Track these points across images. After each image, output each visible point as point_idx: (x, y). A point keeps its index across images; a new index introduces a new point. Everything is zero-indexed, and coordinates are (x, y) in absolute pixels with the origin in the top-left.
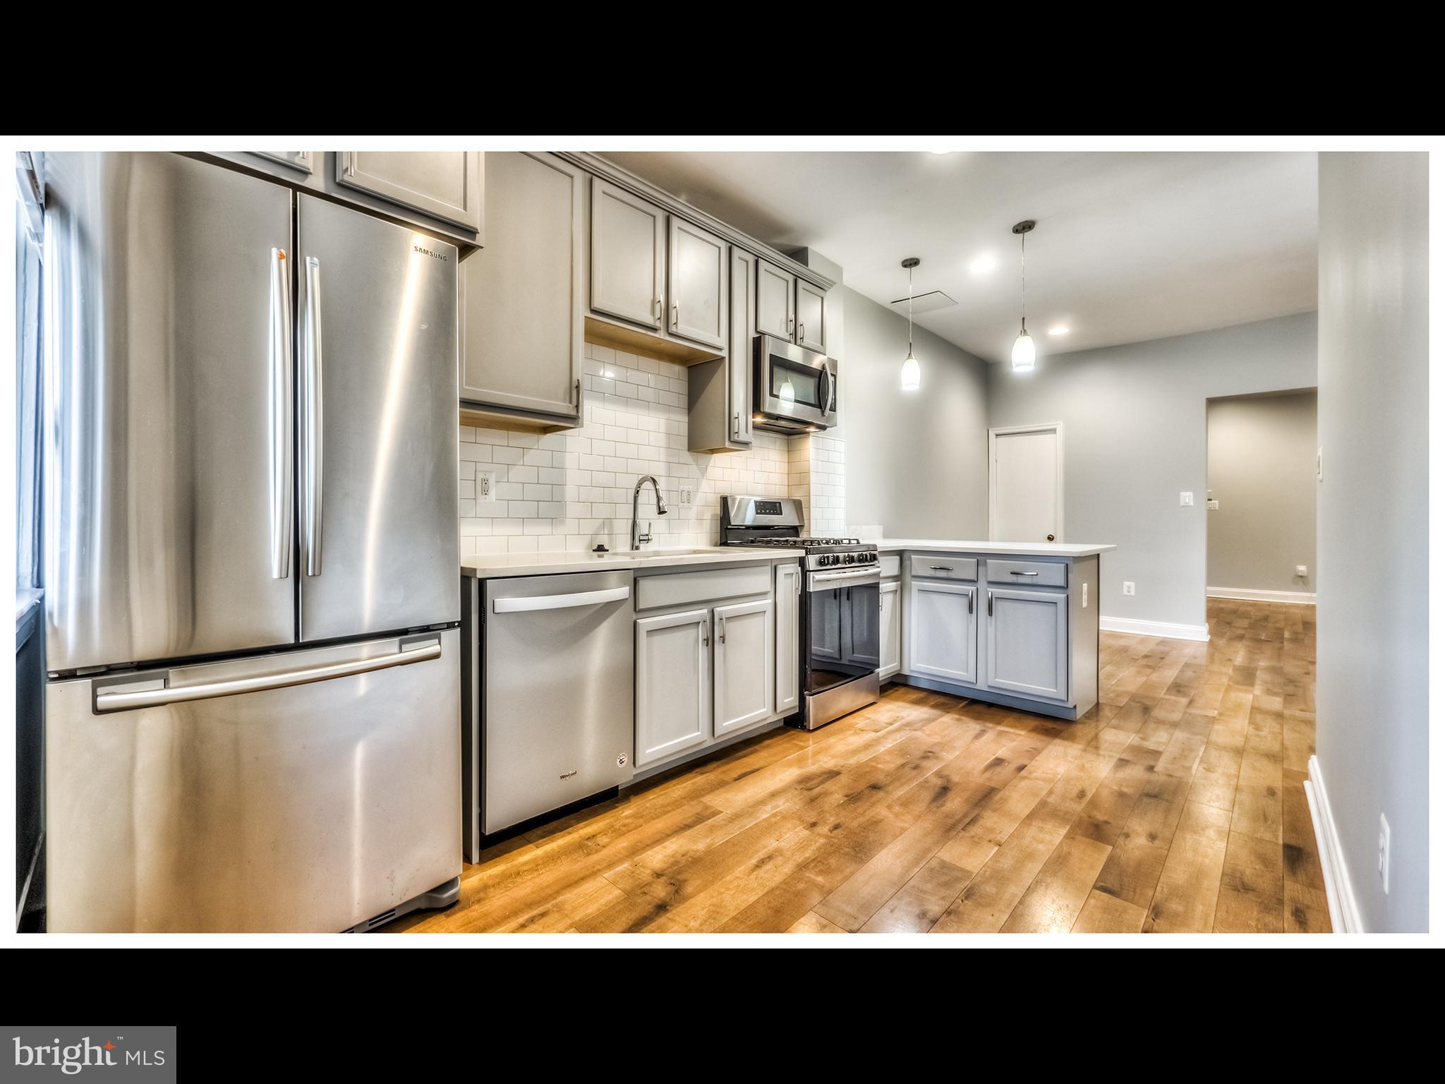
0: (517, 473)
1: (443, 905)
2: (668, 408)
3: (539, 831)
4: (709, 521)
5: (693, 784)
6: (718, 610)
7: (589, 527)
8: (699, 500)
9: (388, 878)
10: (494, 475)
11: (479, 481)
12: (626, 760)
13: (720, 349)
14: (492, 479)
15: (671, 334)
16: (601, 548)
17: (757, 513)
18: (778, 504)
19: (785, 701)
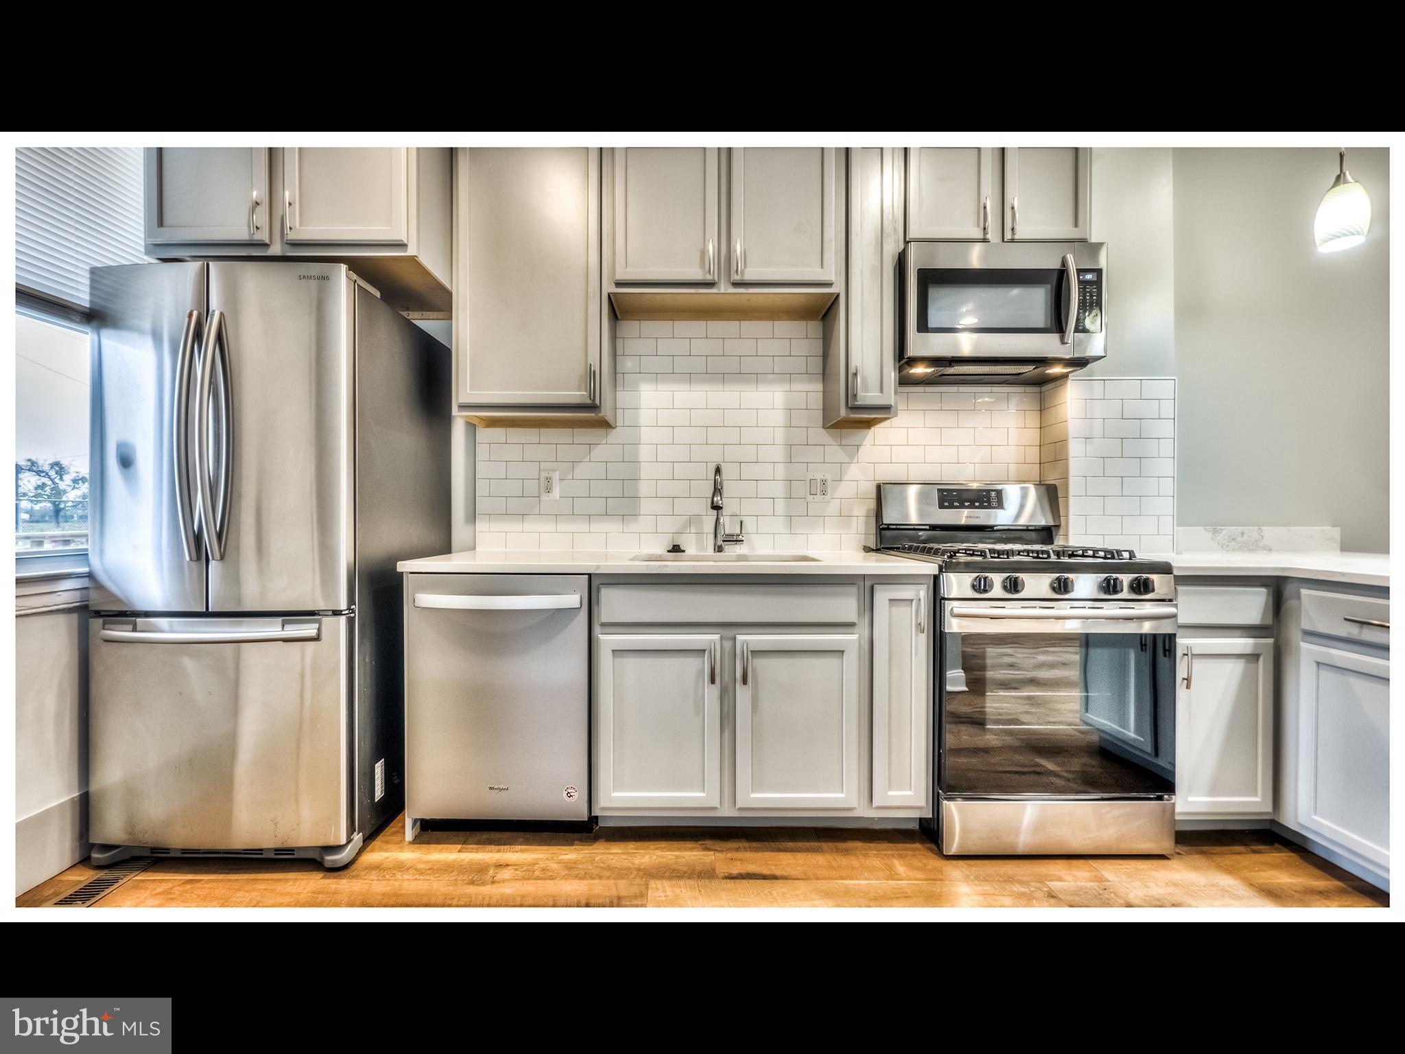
0: (583, 470)
1: (327, 865)
2: (789, 377)
3: (485, 836)
4: (862, 520)
5: (677, 857)
6: (740, 638)
7: (669, 525)
8: (845, 490)
9: (272, 821)
10: (557, 473)
11: (542, 479)
12: (576, 795)
13: (830, 285)
14: (556, 476)
15: (736, 284)
16: (676, 549)
17: (941, 506)
18: (993, 493)
19: (890, 793)
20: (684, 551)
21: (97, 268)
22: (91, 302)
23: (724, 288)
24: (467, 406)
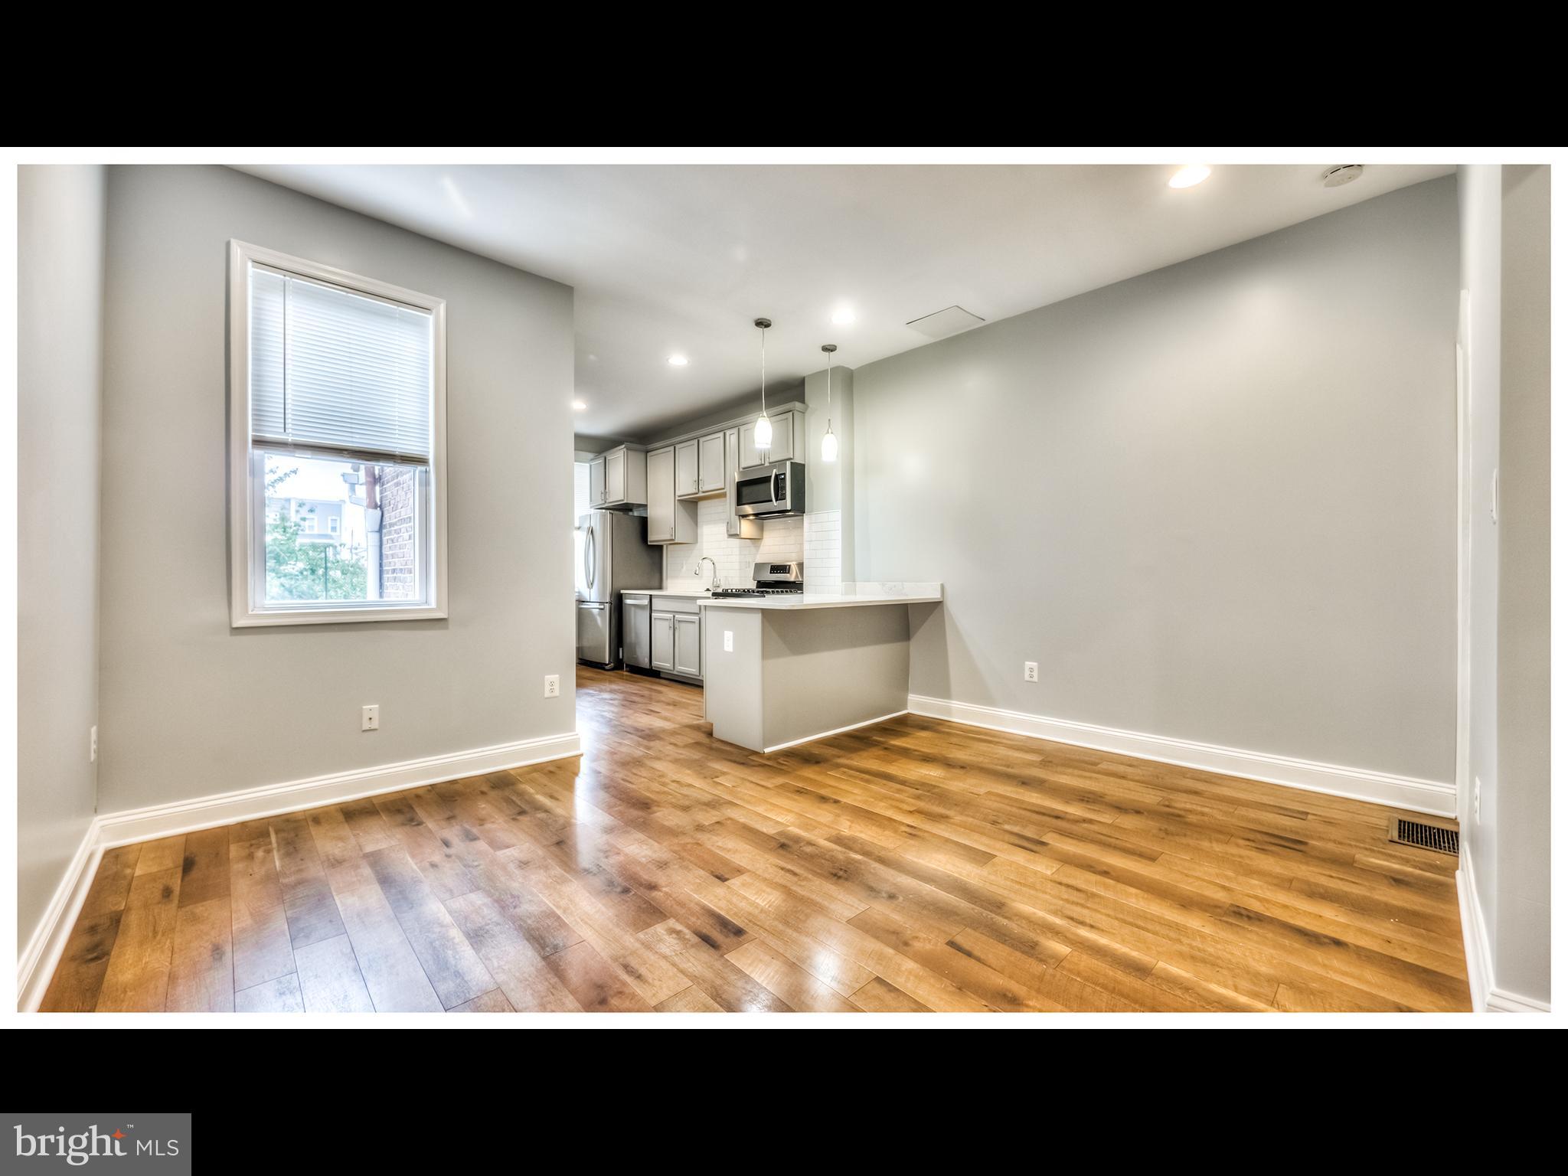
13: (723, 489)
15: (703, 492)
17: (771, 573)
18: (788, 567)
23: (701, 494)
24: (650, 542)
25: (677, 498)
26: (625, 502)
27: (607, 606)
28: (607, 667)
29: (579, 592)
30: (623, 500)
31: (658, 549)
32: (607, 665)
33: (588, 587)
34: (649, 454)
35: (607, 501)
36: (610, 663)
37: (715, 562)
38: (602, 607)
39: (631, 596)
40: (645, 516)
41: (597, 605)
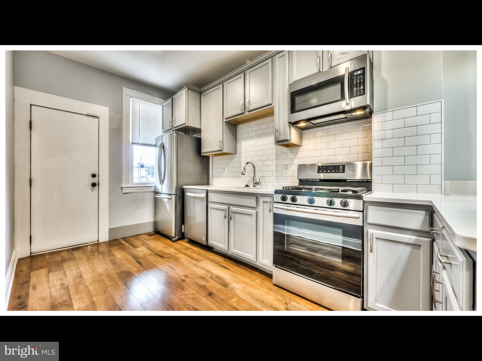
6: (231, 208)
8: (293, 168)
10: (226, 166)
11: (224, 168)
12: (204, 239)
13: (271, 105)
15: (249, 111)
16: (247, 186)
17: (318, 172)
18: (341, 167)
19: (263, 260)
20: (249, 187)
21: (156, 138)
22: (155, 144)
23: (247, 113)
24: (203, 153)
25: (225, 120)
26: (186, 125)
27: (174, 197)
28: (173, 239)
29: (155, 187)
30: (185, 124)
31: (207, 158)
32: (173, 237)
33: (161, 183)
34: (202, 95)
35: (174, 126)
36: (175, 235)
37: (255, 165)
38: (170, 197)
39: (191, 191)
40: (199, 137)
41: (166, 196)
